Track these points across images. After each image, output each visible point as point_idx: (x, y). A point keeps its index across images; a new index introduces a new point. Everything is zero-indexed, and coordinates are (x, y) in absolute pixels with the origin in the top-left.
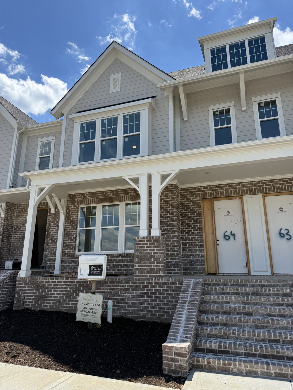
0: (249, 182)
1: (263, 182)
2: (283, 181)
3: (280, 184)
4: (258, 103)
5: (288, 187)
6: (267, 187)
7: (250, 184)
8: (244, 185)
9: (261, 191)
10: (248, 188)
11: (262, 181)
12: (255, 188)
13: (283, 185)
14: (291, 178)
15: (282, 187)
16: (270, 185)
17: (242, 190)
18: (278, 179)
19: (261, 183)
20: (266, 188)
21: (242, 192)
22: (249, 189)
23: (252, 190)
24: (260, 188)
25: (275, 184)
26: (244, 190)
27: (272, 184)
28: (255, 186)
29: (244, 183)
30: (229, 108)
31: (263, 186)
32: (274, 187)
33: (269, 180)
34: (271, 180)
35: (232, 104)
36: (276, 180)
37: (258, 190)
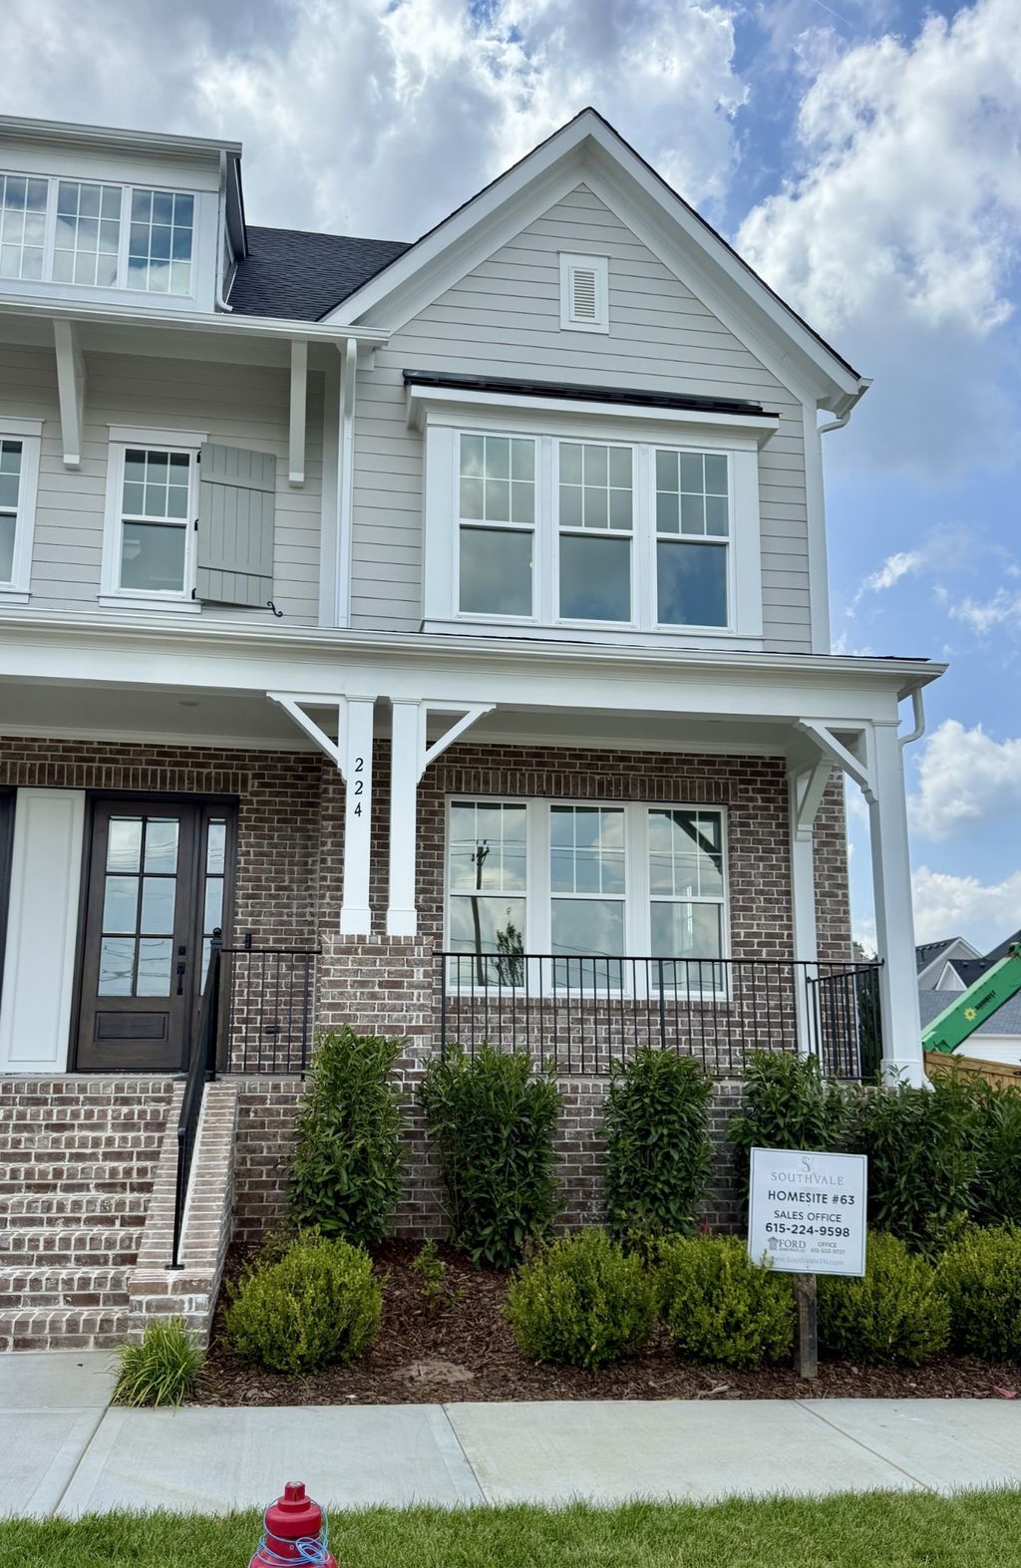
0: (44, 740)
1: (95, 746)
2: (160, 754)
3: (149, 762)
4: (127, 450)
5: (172, 778)
6: (104, 766)
7: (48, 749)
8: (26, 748)
9: (80, 777)
10: (38, 762)
11: (91, 743)
12: (63, 766)
13: (159, 768)
14: (187, 748)
15: (154, 773)
16: (115, 761)
17: (14, 764)
18: (146, 745)
19: (88, 749)
20: (99, 769)
21: (16, 774)
22: (42, 766)
23: (51, 773)
24: (80, 768)
25: (132, 762)
26: (23, 766)
27: (124, 760)
28: (63, 758)
29: (27, 740)
30: (21, 443)
31: (92, 760)
32: (127, 770)
33: (116, 744)
34: (123, 744)
35: (35, 428)
36: (139, 745)
37: (70, 774)
